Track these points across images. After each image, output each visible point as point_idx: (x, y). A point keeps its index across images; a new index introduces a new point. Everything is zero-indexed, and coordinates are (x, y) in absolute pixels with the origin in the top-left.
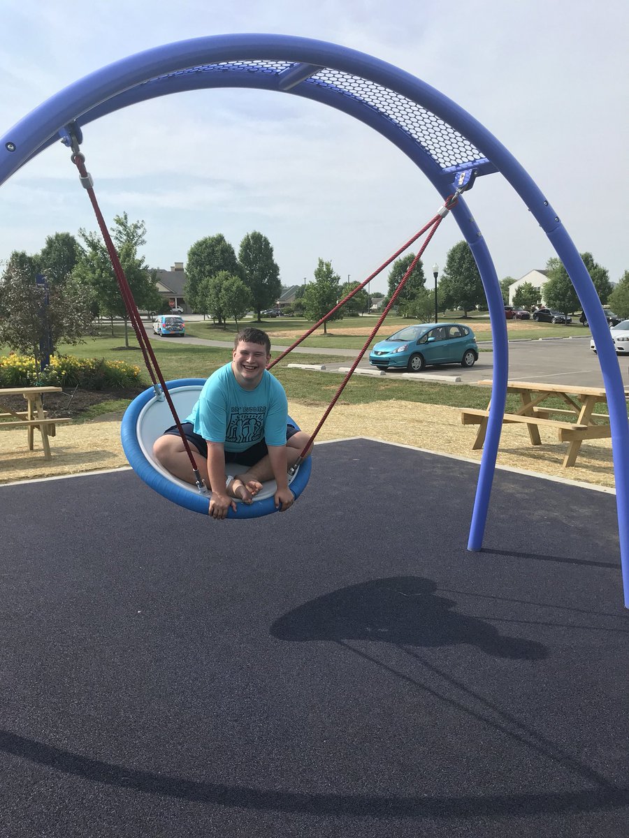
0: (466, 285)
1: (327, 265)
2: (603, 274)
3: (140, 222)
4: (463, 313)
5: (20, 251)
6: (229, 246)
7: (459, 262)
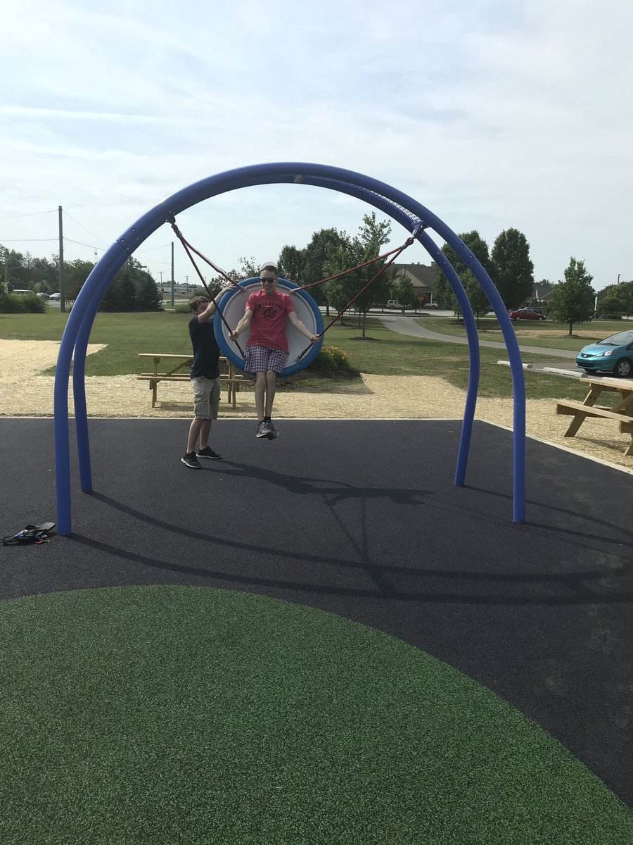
1: (579, 264)
3: (387, 222)
5: (290, 246)
6: (483, 244)
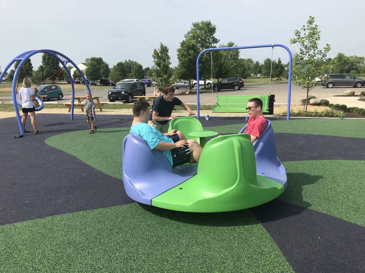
0: (52, 69)
2: (107, 66)
4: (52, 81)
7: (48, 60)
